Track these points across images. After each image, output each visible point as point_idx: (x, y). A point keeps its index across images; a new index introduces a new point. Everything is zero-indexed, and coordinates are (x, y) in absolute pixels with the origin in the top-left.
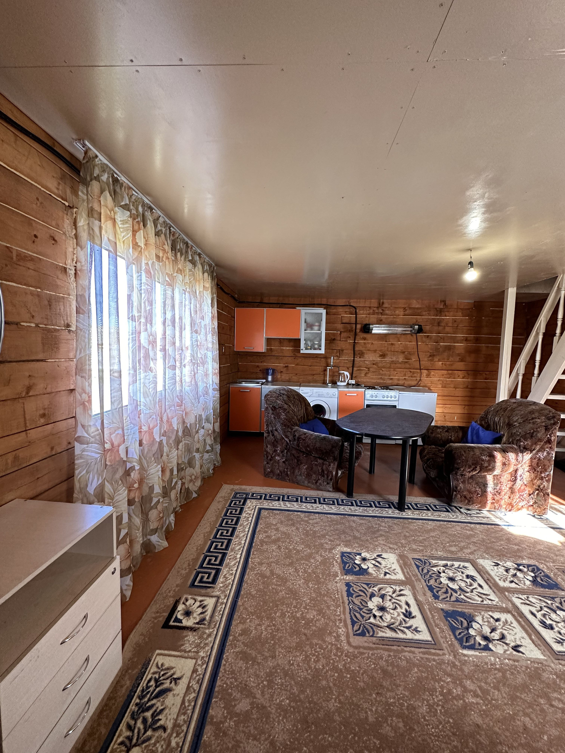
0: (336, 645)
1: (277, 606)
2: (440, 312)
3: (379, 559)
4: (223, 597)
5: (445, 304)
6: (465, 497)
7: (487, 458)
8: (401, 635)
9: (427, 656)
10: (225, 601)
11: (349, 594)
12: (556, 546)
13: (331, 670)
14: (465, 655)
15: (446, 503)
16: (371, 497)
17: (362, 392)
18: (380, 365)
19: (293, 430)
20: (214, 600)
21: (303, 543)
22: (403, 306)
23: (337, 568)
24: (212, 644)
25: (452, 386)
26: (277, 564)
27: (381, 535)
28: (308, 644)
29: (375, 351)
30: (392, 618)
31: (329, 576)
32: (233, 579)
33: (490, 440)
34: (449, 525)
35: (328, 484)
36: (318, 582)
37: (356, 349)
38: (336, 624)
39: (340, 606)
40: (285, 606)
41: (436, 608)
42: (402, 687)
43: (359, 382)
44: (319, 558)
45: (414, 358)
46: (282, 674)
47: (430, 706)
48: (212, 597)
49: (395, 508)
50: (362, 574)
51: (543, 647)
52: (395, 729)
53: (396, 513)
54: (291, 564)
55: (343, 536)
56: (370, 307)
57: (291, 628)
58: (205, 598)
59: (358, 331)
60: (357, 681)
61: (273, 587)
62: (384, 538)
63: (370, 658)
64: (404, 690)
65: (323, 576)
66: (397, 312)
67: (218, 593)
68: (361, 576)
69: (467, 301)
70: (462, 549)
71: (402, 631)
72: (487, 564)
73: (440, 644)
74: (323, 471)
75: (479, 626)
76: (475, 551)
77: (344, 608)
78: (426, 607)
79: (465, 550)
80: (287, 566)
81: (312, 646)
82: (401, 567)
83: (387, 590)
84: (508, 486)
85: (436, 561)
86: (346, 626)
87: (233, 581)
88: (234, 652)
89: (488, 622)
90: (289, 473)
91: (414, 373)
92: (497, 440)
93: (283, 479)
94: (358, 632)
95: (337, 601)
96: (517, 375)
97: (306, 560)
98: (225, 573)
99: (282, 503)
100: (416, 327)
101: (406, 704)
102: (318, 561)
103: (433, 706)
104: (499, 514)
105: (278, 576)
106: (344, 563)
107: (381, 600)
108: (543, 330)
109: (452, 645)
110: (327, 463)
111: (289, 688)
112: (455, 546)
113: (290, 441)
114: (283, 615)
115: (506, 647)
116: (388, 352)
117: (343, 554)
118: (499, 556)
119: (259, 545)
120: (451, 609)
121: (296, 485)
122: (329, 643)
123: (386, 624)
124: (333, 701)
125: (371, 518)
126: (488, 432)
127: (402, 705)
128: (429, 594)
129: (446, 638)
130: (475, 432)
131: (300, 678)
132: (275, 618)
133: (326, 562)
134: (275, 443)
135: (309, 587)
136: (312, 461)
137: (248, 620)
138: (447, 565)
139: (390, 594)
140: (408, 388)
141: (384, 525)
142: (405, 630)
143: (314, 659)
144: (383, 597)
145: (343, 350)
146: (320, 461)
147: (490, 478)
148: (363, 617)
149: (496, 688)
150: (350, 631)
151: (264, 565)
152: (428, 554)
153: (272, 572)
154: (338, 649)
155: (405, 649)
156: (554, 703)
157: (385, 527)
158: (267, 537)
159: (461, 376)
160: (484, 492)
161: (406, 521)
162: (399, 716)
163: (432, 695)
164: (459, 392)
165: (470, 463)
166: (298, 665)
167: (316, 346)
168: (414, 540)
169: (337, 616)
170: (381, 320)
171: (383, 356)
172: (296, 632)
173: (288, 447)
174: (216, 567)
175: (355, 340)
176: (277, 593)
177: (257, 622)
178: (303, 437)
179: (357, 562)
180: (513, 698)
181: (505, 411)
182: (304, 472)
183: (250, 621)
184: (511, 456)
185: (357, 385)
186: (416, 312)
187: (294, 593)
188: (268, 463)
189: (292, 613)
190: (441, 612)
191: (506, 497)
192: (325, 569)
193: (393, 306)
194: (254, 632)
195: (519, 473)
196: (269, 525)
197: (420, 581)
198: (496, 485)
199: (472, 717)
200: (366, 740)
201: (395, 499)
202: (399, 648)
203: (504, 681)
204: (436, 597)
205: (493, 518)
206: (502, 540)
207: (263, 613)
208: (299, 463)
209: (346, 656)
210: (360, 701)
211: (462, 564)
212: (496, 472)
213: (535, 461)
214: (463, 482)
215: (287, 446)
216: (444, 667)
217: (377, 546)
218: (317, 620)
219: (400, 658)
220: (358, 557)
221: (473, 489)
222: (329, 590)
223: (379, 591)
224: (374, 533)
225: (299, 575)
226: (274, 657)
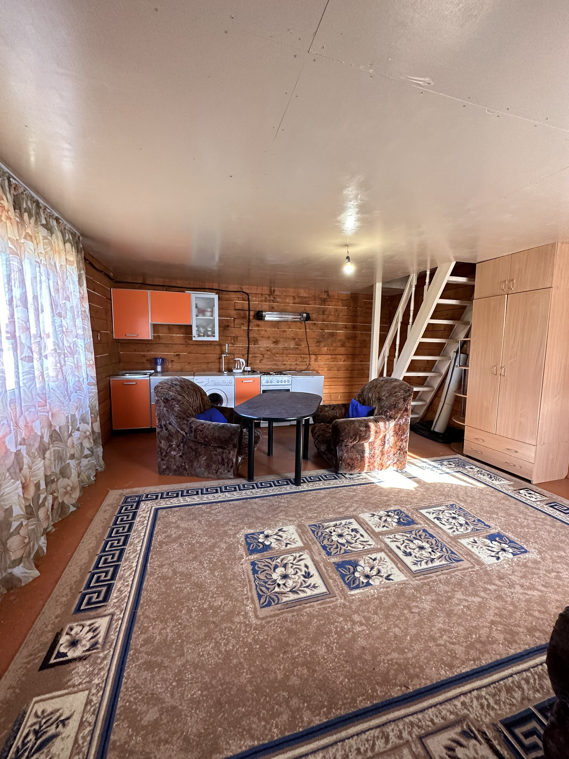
0: (244, 623)
1: (182, 604)
2: (324, 301)
3: (280, 533)
4: (118, 613)
5: (328, 294)
6: (349, 464)
7: (364, 429)
8: (302, 595)
9: (324, 606)
10: (122, 616)
11: (255, 572)
12: (412, 491)
13: (240, 647)
14: (352, 595)
15: (334, 472)
16: (270, 478)
17: (258, 378)
18: (274, 351)
19: (190, 422)
20: (107, 619)
21: (206, 534)
22: (292, 295)
23: (242, 551)
24: (108, 667)
25: (336, 369)
26: (179, 562)
27: (281, 511)
28: (217, 631)
29: (269, 338)
30: (294, 582)
31: (235, 560)
32: (129, 590)
33: (366, 413)
34: (337, 490)
35: (229, 471)
36: (224, 568)
37: (251, 336)
38: (243, 604)
39: (246, 585)
40: (190, 602)
41: (329, 563)
42: (305, 639)
43: (254, 368)
44: (224, 546)
45: (304, 344)
46: (192, 669)
47: (327, 646)
48: (105, 616)
49: (292, 484)
50: (266, 550)
51: (405, 571)
52: (300, 677)
53: (293, 488)
54: (195, 558)
55: (246, 520)
56: (262, 294)
57: (198, 621)
58: (96, 620)
59: (251, 318)
60: (266, 648)
61: (177, 586)
62: (284, 513)
63: (276, 623)
64: (307, 641)
65: (228, 562)
66: (287, 300)
67: (111, 610)
68: (265, 553)
69: (346, 293)
70: (347, 508)
71: (303, 591)
72: (366, 516)
73: (334, 593)
74: (223, 460)
75: (362, 568)
76: (357, 508)
77: (251, 586)
78: (321, 565)
79: (350, 509)
80: (191, 561)
81: (221, 631)
82: (299, 535)
83: (288, 559)
84: (380, 450)
85: (328, 524)
86: (253, 602)
87: (130, 592)
88: (136, 666)
89: (368, 563)
90: (187, 467)
91: (304, 358)
92: (371, 413)
93: (182, 474)
94: (265, 604)
95: (244, 581)
96: (384, 357)
97: (211, 550)
98: (119, 587)
99: (181, 498)
100: (305, 315)
101: (308, 652)
102: (223, 548)
103: (330, 646)
104: (374, 474)
105: (182, 574)
106: (248, 544)
107: (283, 569)
108: (400, 319)
109: (343, 590)
110: (227, 451)
111: (200, 680)
112: (342, 507)
113: (186, 433)
114: (189, 611)
115: (381, 579)
116: (280, 339)
117: (247, 536)
118: (374, 508)
119: (157, 548)
120: (341, 560)
121: (196, 478)
122: (238, 623)
123: (289, 589)
124: (245, 674)
125: (271, 497)
126: (364, 407)
127: (305, 654)
128: (323, 552)
129: (338, 585)
130: (354, 407)
131: (211, 665)
132: (181, 617)
133: (230, 548)
134: (170, 438)
135: (215, 576)
136: (211, 451)
137: (151, 628)
138: (336, 525)
139: (291, 561)
140: (300, 372)
141: (283, 500)
142: (305, 589)
143: (224, 643)
144: (285, 566)
145: (237, 337)
146: (219, 450)
147: (366, 445)
148: (268, 589)
149: (376, 613)
150: (258, 606)
151: (165, 567)
152: (322, 518)
153: (175, 572)
154: (246, 625)
155: (306, 605)
156: (413, 610)
157: (284, 503)
158: (166, 537)
159: (343, 359)
160: (363, 457)
161: (302, 494)
162: (303, 664)
163: (328, 637)
164: (341, 374)
165: (351, 434)
166: (208, 654)
167: (210, 333)
168: (309, 509)
169: (244, 595)
170: (273, 308)
171: (276, 342)
172: (204, 623)
173: (185, 440)
174: (107, 583)
175: (248, 327)
176: (182, 591)
177: (161, 626)
178: (200, 428)
179: (260, 540)
180: (387, 617)
181: (376, 388)
182: (204, 464)
183: (153, 628)
184: (381, 424)
185: (253, 372)
186: (304, 301)
187: (200, 586)
188: (162, 460)
189: (199, 606)
190: (333, 565)
191: (378, 459)
192: (231, 555)
193: (284, 294)
194: (158, 637)
195: (387, 438)
196: (168, 525)
197: (315, 543)
198: (371, 450)
199: (359, 643)
200: (277, 697)
201: (292, 475)
202: (301, 607)
203: (380, 606)
204: (329, 554)
205: (369, 478)
206: (376, 495)
207: (167, 616)
208: (197, 455)
209: (254, 630)
210: (269, 665)
211: (348, 521)
212: (370, 440)
213: (397, 427)
214: (347, 452)
215: (183, 439)
216: (337, 610)
217: (278, 521)
218: (225, 605)
219: (302, 615)
220: (261, 536)
221: (354, 457)
222: (235, 573)
223: (282, 562)
224: (275, 510)
225: (204, 567)
226: (182, 655)
